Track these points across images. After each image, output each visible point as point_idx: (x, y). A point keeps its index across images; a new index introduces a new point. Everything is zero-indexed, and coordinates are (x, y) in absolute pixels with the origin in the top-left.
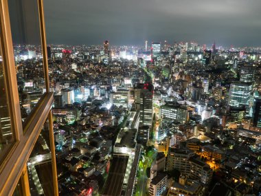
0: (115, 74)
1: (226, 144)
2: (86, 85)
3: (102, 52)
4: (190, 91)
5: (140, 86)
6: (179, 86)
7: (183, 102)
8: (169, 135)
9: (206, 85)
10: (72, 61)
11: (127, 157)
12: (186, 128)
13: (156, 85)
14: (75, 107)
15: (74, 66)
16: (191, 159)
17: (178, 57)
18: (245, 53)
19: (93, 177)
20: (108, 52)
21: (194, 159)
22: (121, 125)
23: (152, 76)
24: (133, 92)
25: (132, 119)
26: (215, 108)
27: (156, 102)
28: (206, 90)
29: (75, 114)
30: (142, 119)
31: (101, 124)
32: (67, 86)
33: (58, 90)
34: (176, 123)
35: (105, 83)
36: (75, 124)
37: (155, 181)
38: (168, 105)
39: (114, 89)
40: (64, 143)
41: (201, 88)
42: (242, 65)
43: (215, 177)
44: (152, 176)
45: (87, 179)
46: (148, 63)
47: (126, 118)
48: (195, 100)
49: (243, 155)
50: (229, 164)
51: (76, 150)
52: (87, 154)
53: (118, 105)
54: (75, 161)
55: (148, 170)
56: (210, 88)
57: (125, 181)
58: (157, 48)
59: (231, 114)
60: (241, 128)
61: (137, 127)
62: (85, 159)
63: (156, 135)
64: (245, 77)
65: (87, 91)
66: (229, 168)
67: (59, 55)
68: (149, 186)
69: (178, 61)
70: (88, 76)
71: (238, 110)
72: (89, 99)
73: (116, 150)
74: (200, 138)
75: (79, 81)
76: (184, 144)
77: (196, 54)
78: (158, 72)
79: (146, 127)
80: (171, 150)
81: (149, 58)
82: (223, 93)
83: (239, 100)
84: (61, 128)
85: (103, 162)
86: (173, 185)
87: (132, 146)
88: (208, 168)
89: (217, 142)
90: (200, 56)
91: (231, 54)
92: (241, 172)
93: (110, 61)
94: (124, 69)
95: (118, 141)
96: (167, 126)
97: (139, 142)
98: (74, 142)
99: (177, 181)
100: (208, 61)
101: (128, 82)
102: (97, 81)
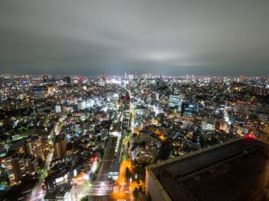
0: (109, 91)
1: (169, 126)
2: (92, 98)
3: (101, 80)
4: (149, 99)
5: (123, 98)
6: (144, 97)
7: (146, 105)
8: (139, 123)
9: (157, 95)
10: (83, 85)
11: (117, 137)
12: (148, 119)
13: (131, 97)
14: (86, 111)
15: (85, 88)
16: (151, 135)
17: (142, 81)
18: (176, 79)
19: (97, 150)
20: (104, 80)
21: (153, 135)
22: (113, 120)
23: (130, 92)
24: (119, 101)
25: (119, 116)
26: (162, 108)
27: (132, 106)
28: (158, 99)
29: (86, 115)
30: (125, 115)
31: (101, 120)
32: (80, 99)
33: (75, 101)
34: (143, 116)
35: (103, 97)
36: (86, 121)
37: (132, 149)
38: (138, 107)
39: (109, 100)
40: (79, 132)
41: (155, 97)
42: (175, 85)
43: (164, 144)
44: (131, 147)
45: (94, 152)
46: (127, 85)
47: (115, 116)
48: (152, 104)
49: (177, 131)
50: (171, 136)
51: (87, 136)
52: (94, 137)
53: (111, 109)
54: (86, 142)
55: (129, 143)
56: (160, 97)
57: (116, 151)
58: (131, 77)
59: (170, 110)
60: (176, 117)
61: (121, 120)
62: (93, 140)
63: (133, 124)
64: (176, 91)
65: (93, 102)
66: (171, 139)
67: (76, 82)
68: (129, 152)
69: (143, 84)
70: (93, 93)
71: (173, 108)
72: (94, 106)
73: (110, 134)
74: (155, 124)
75: (88, 96)
76: (147, 128)
77: (152, 80)
78: (132, 90)
79: (127, 120)
80: (141, 131)
81: (127, 82)
82: (166, 100)
83: (174, 103)
84: (77, 123)
85: (103, 141)
86: (142, 150)
87: (119, 131)
88: (160, 140)
89: (164, 125)
90: (154, 81)
91: (169, 80)
92: (176, 140)
93: (106, 84)
94: (114, 89)
95: (111, 128)
96: (138, 119)
97: (123, 128)
98: (86, 131)
99: (144, 148)
100: (158, 84)
101: (116, 95)
102: (98, 95)
